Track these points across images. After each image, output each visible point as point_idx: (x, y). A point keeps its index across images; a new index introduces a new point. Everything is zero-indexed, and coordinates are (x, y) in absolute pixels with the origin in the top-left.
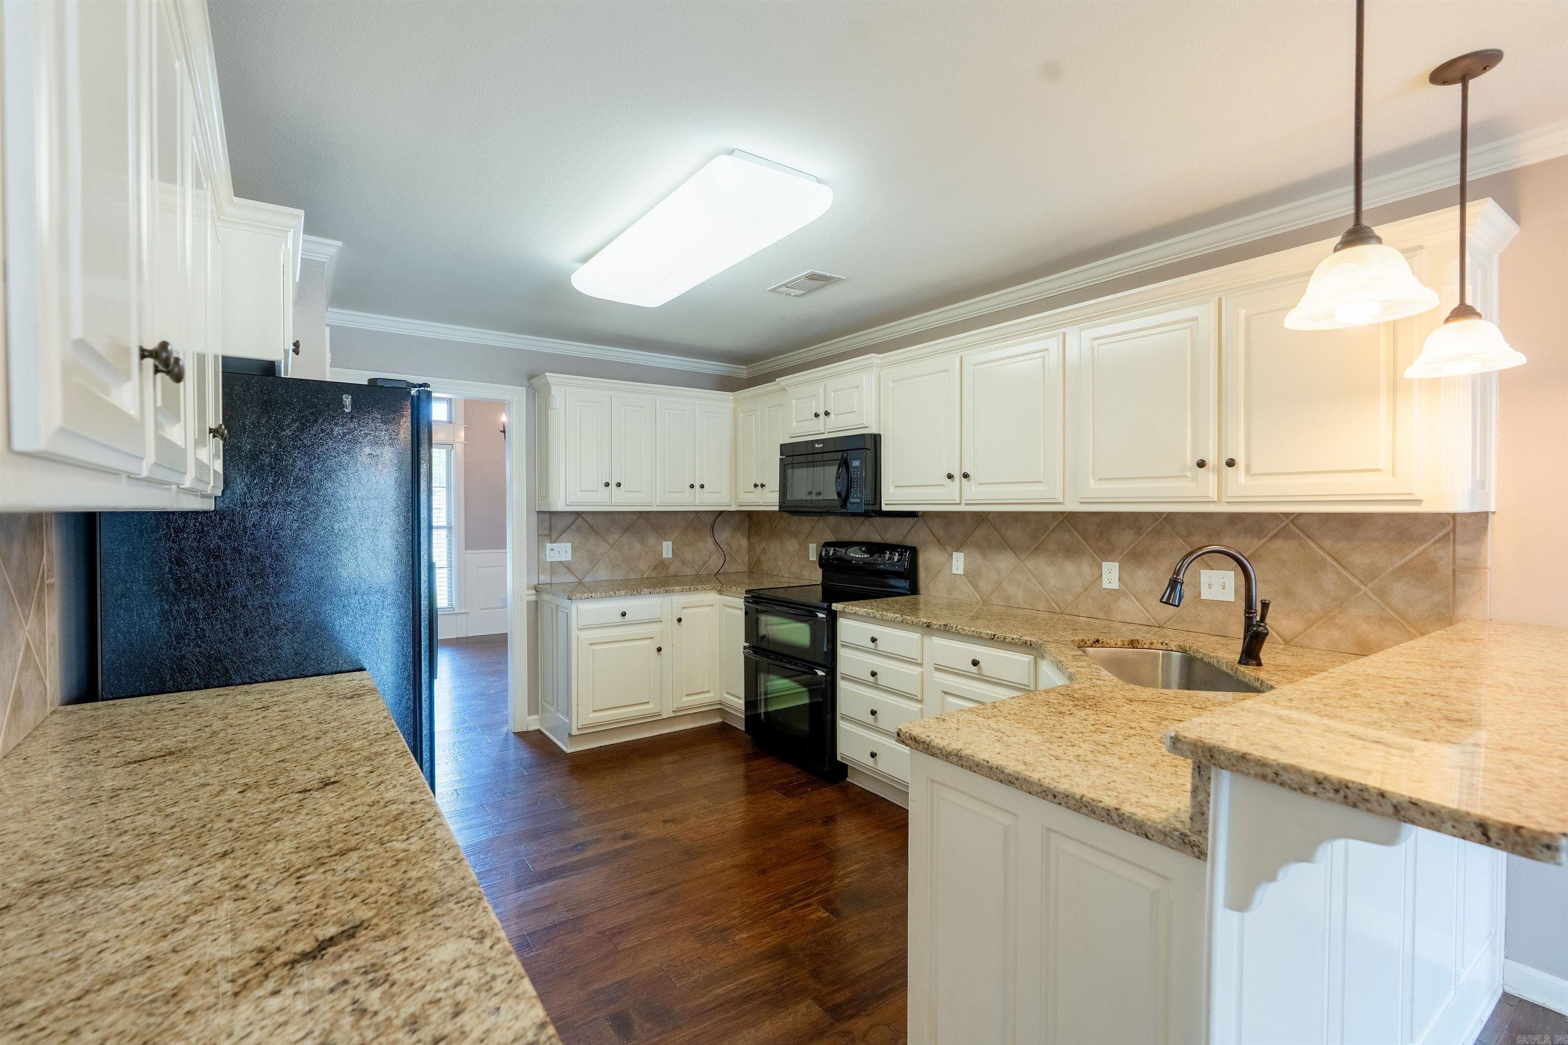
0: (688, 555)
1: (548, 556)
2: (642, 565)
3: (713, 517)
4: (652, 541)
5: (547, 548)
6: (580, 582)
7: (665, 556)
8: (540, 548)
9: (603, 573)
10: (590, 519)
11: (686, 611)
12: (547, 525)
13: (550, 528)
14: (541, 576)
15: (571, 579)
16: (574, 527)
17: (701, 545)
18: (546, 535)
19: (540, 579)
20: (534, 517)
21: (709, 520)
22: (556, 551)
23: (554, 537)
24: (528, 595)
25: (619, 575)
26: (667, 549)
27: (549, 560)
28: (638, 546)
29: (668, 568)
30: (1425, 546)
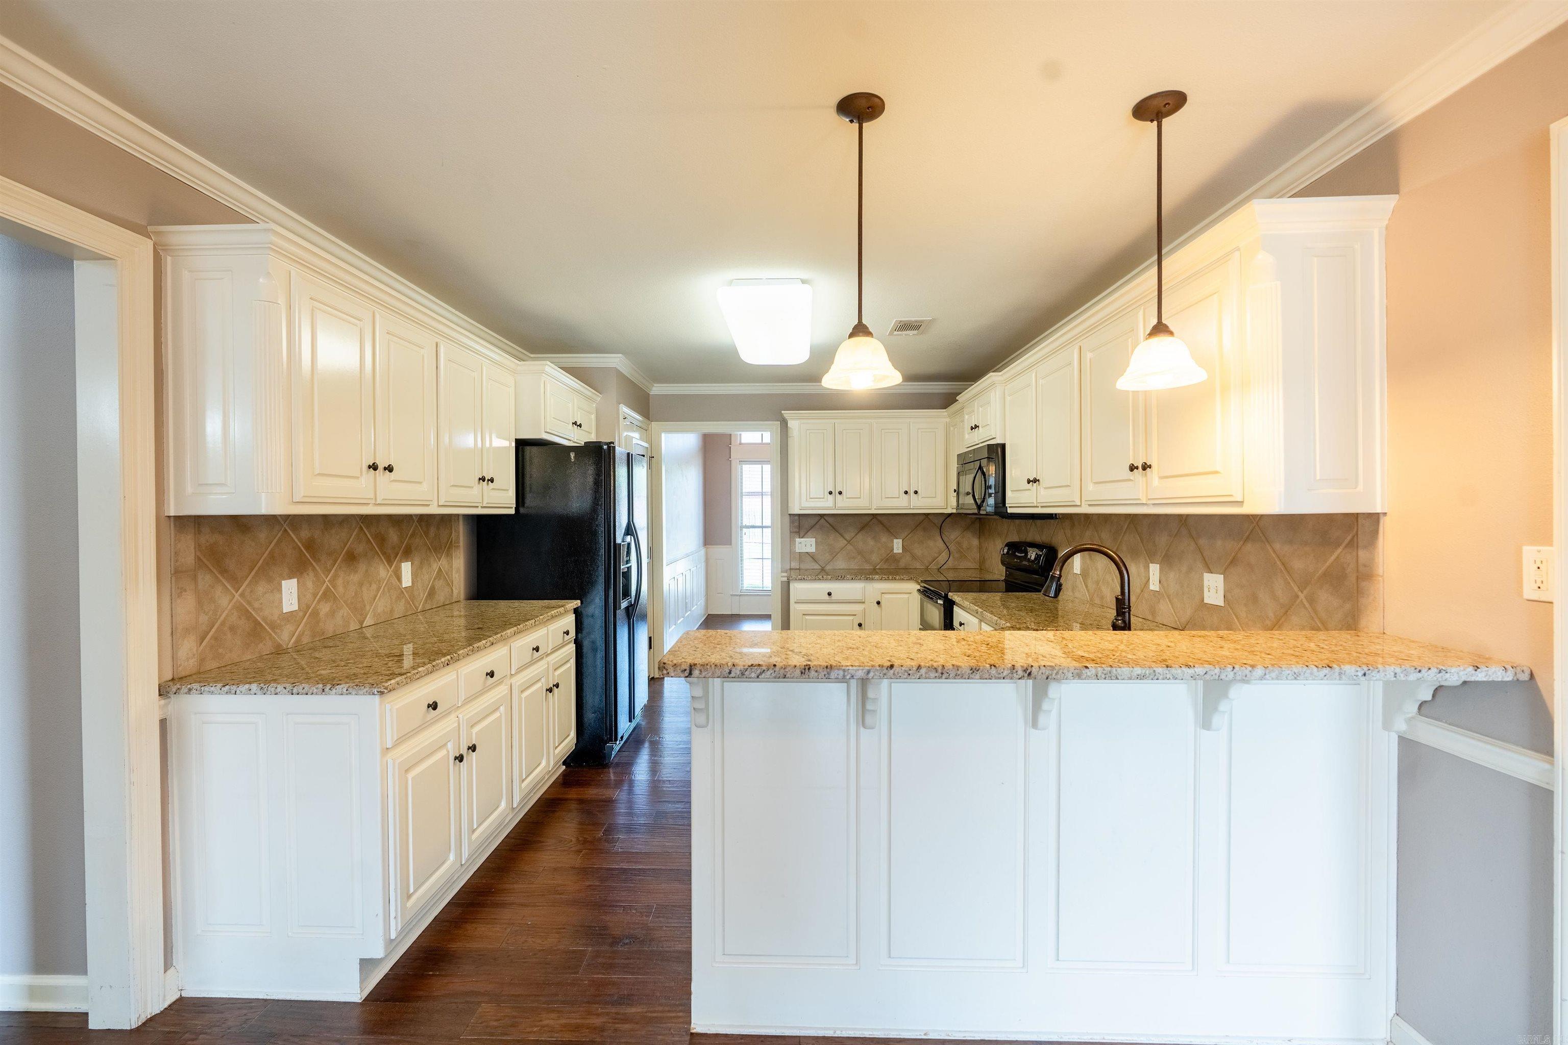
0: (918, 551)
1: (797, 547)
2: (875, 558)
3: (942, 519)
4: (884, 539)
5: (797, 543)
6: (823, 569)
7: (895, 551)
8: (792, 541)
9: (840, 564)
10: (830, 520)
11: (886, 596)
12: (796, 524)
13: (799, 527)
14: (792, 563)
15: (817, 567)
16: (817, 526)
17: (931, 543)
18: (796, 532)
19: (792, 565)
20: (787, 519)
21: (938, 521)
22: (803, 544)
23: (802, 534)
24: (782, 577)
25: (854, 565)
26: (897, 546)
27: (797, 551)
28: (871, 542)
29: (899, 561)
30: (1339, 550)
